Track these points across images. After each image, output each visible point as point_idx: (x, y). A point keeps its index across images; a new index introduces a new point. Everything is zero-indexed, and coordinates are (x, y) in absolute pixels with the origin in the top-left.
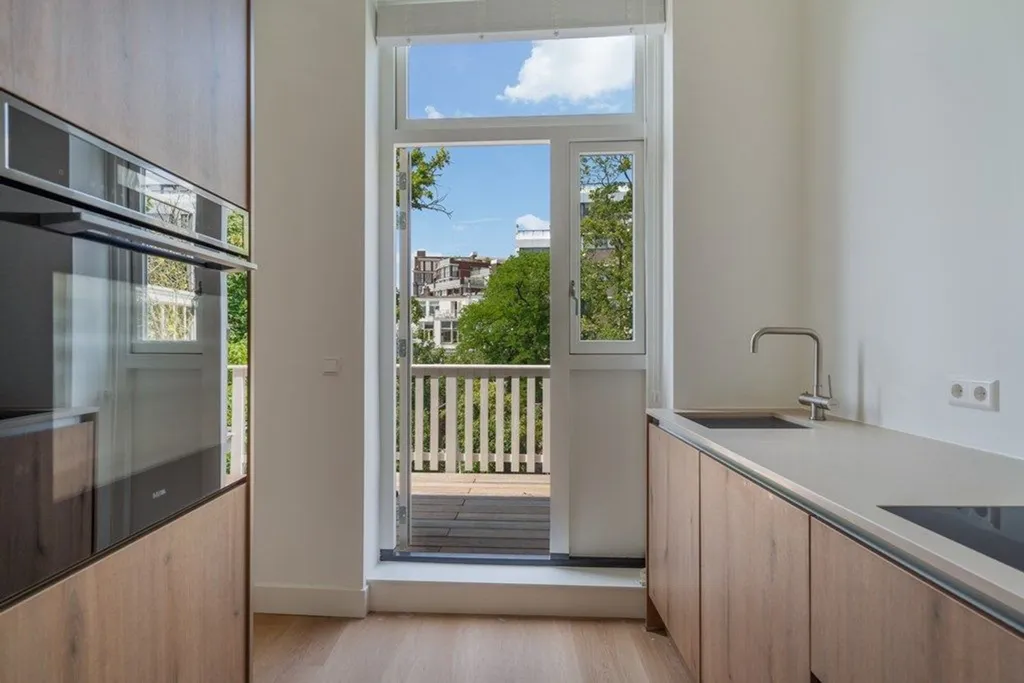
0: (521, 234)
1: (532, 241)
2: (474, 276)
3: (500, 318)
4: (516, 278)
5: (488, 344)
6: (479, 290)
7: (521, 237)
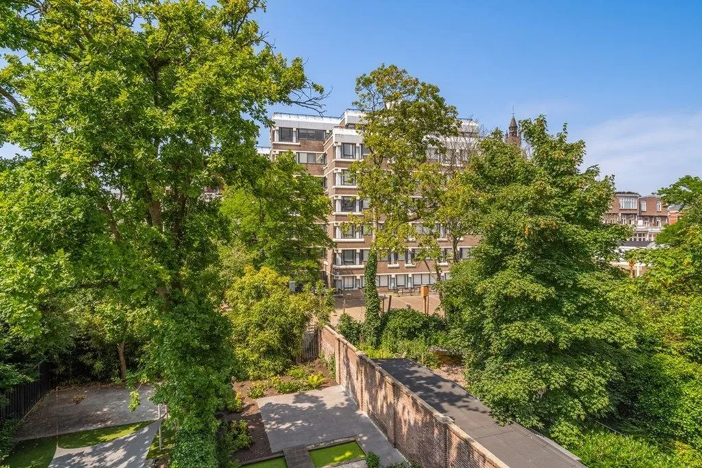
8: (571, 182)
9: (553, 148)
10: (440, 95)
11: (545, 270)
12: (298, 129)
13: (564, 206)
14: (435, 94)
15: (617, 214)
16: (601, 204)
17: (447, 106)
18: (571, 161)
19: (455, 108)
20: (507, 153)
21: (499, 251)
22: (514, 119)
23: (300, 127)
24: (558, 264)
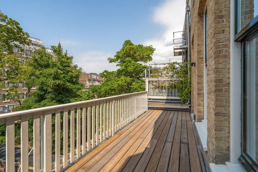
8: (68, 69)
9: (63, 57)
10: (20, 26)
11: (59, 98)
13: (67, 77)
14: (17, 25)
15: (91, 80)
16: (77, 77)
17: (24, 32)
18: (68, 62)
19: (28, 34)
20: (47, 57)
21: (43, 93)
22: (60, 43)
24: (64, 96)
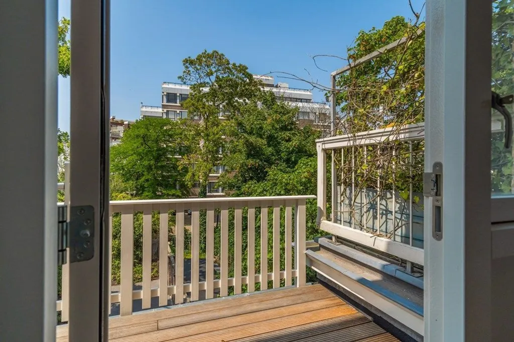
0: (144, 107)
1: (151, 112)
2: (114, 130)
3: (132, 155)
4: (142, 131)
5: (123, 169)
6: (118, 138)
7: (144, 109)
12: (181, 94)
23: (182, 93)
